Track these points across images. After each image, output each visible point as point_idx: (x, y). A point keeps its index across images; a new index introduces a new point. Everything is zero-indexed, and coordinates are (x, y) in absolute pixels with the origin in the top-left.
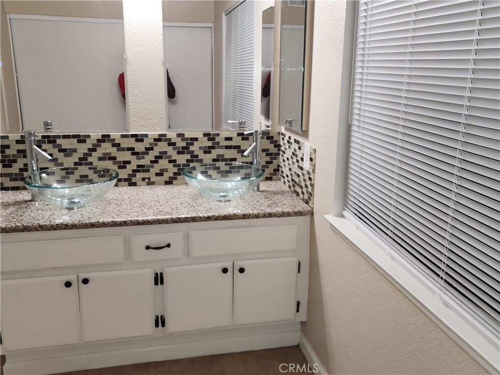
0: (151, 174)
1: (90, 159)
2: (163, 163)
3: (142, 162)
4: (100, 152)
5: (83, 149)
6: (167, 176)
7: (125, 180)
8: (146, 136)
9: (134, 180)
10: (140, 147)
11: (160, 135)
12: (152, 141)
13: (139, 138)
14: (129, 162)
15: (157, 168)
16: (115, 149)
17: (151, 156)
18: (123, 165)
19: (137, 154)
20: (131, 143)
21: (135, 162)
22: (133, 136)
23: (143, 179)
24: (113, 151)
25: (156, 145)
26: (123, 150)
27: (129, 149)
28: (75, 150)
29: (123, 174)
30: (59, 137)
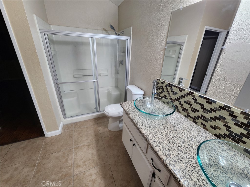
0: (208, 124)
1: (181, 100)
2: (219, 124)
3: (205, 115)
4: (186, 99)
5: (180, 94)
6: (217, 132)
7: (192, 118)
8: (215, 102)
9: (197, 120)
10: (207, 106)
11: (225, 106)
12: (218, 107)
13: (209, 101)
14: (198, 111)
15: (213, 123)
16: (194, 101)
17: (213, 115)
18: (195, 111)
19: (205, 109)
20: (204, 102)
21: (201, 113)
22: (206, 98)
23: (202, 124)
24: (192, 101)
25: (220, 110)
26: (197, 103)
27: (200, 104)
28: (177, 94)
29: (192, 114)
30: (173, 85)
